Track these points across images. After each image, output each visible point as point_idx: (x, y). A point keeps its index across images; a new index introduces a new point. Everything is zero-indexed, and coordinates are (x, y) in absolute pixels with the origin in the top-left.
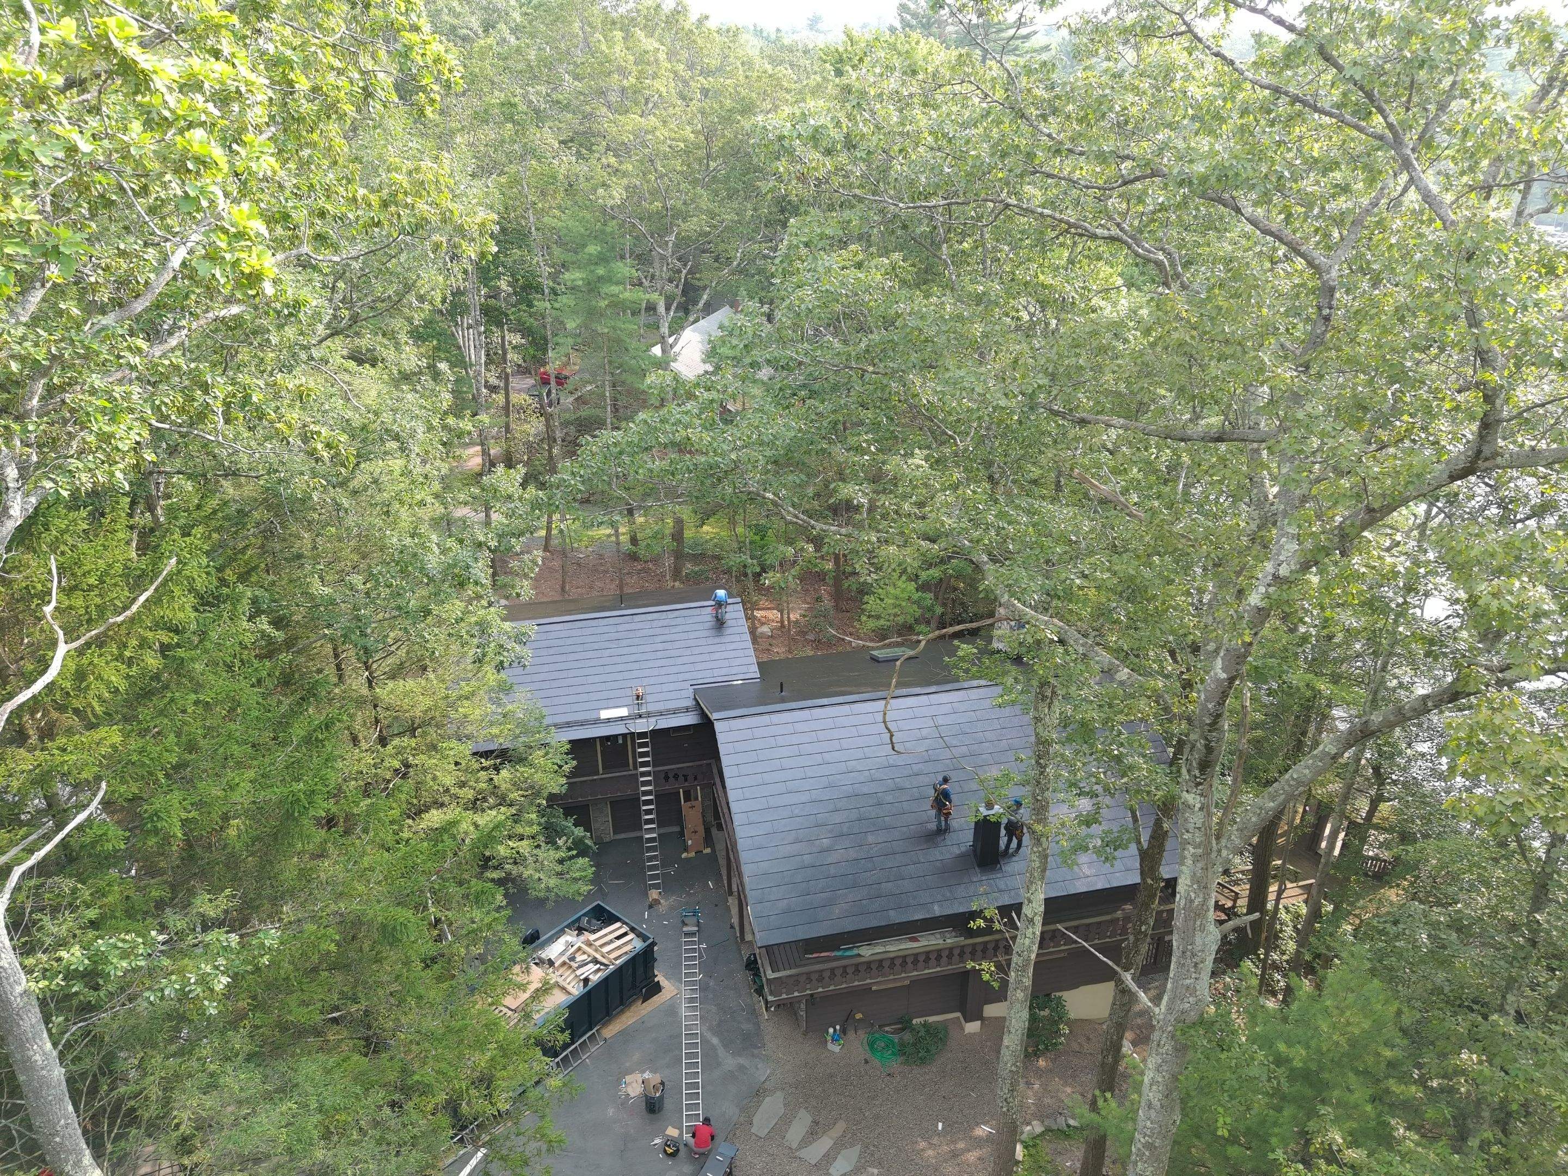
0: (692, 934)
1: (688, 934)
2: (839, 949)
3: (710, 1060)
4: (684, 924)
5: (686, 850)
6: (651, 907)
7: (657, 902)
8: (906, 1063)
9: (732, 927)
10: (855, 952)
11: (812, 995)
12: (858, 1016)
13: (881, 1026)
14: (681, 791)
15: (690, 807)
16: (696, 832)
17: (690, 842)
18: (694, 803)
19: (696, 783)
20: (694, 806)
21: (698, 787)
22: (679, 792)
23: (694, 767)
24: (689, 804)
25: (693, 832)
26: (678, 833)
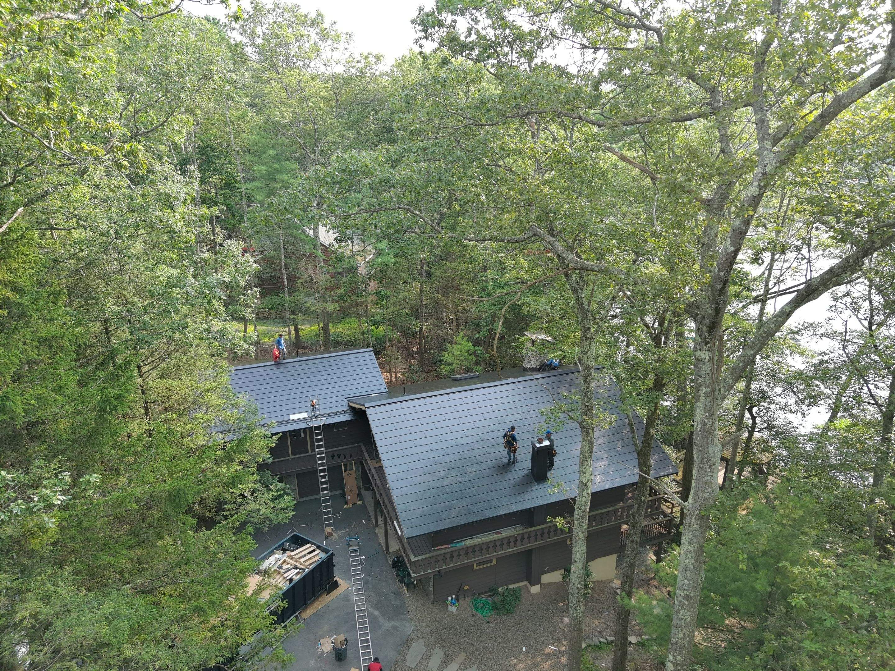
0: (356, 551)
1: (352, 552)
2: (453, 543)
3: (375, 624)
4: (349, 545)
5: (346, 503)
6: (327, 538)
7: (330, 535)
8: (497, 614)
9: (380, 545)
10: (463, 543)
11: (439, 571)
12: (466, 588)
13: (479, 594)
14: (342, 464)
15: (348, 475)
16: (352, 491)
17: (349, 498)
18: (350, 472)
19: (351, 459)
20: (351, 474)
21: (353, 462)
22: (341, 466)
23: (350, 449)
24: (347, 472)
25: (350, 491)
26: (340, 494)
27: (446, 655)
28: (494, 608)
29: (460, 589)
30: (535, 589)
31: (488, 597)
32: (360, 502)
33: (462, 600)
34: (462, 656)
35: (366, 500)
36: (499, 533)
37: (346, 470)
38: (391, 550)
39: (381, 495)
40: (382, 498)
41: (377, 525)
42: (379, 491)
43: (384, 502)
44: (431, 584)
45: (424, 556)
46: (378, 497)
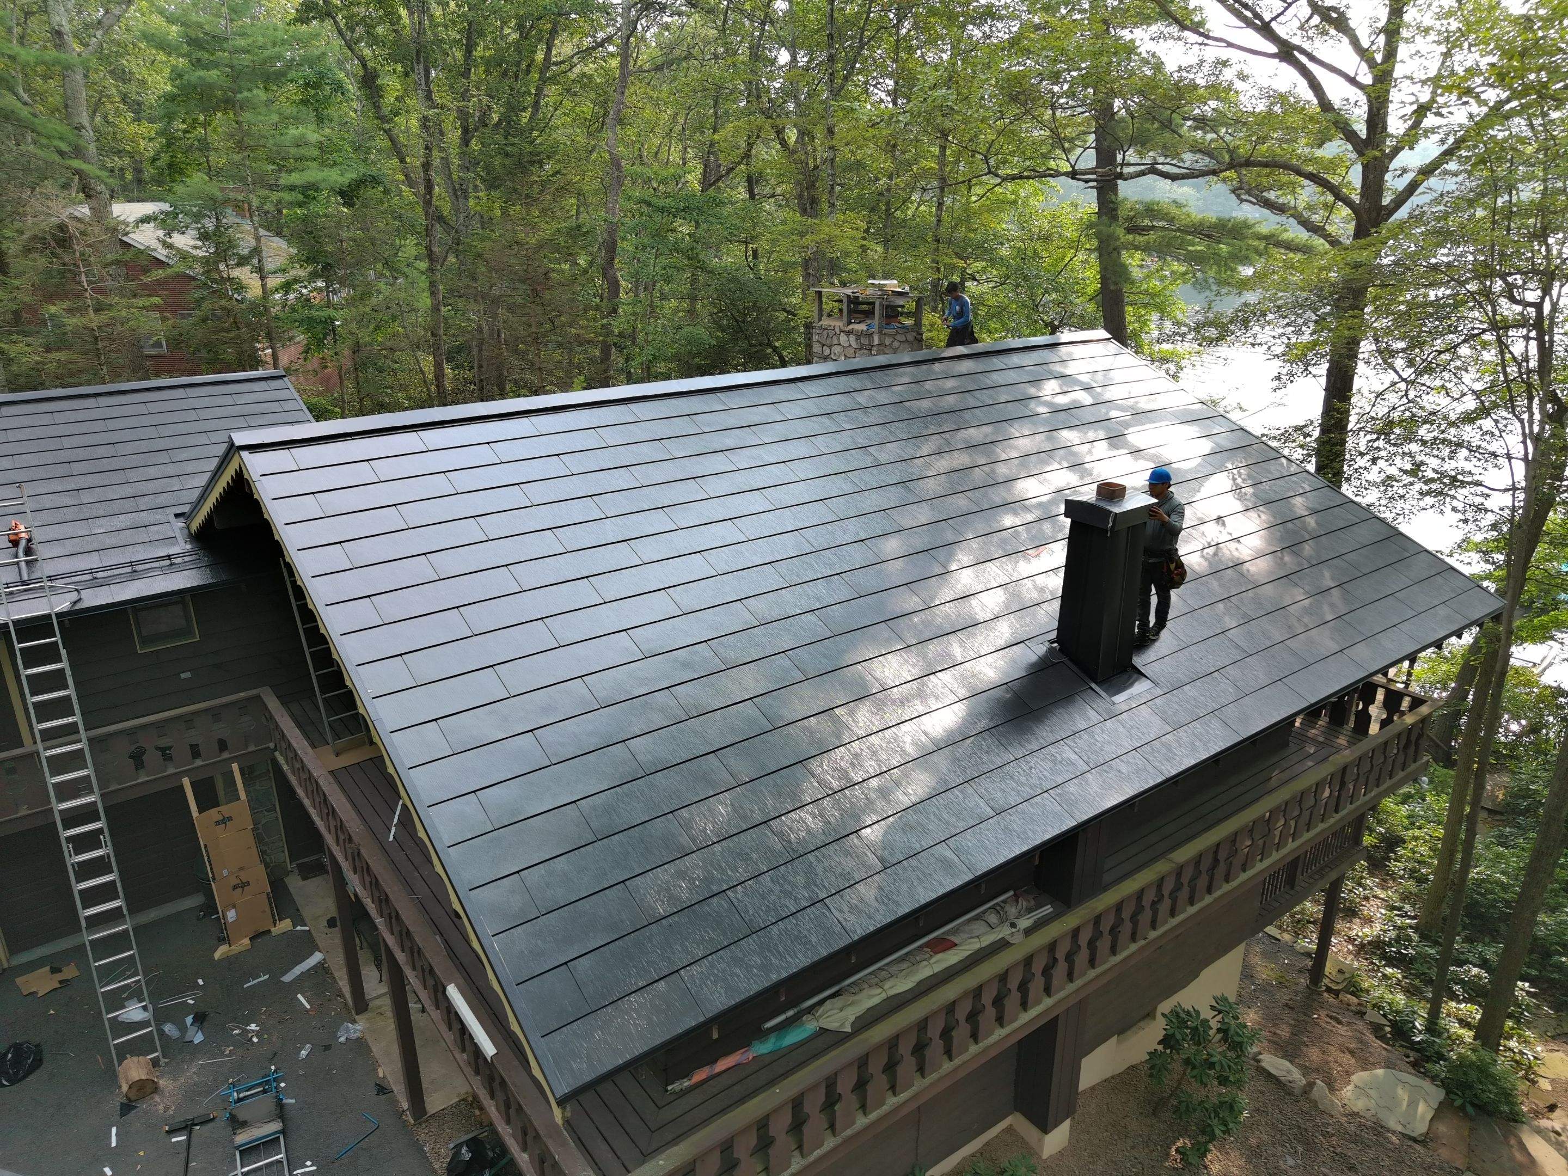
0: (269, 1144)
1: (249, 1152)
2: (762, 1035)
4: (237, 1124)
5: (223, 940)
6: (127, 1108)
7: (145, 1089)
9: (382, 1089)
10: (810, 1026)
14: (186, 782)
15: (218, 823)
16: (244, 885)
17: (231, 915)
18: (225, 809)
19: (226, 755)
20: (230, 819)
21: (235, 766)
22: (181, 788)
23: (215, 714)
24: (214, 813)
25: (235, 887)
26: (201, 908)
30: (1056, 1140)
32: (284, 926)
35: (307, 913)
36: (944, 945)
38: (435, 1102)
39: (363, 869)
40: (374, 884)
41: (361, 1004)
42: (356, 858)
43: (383, 901)
46: (355, 883)
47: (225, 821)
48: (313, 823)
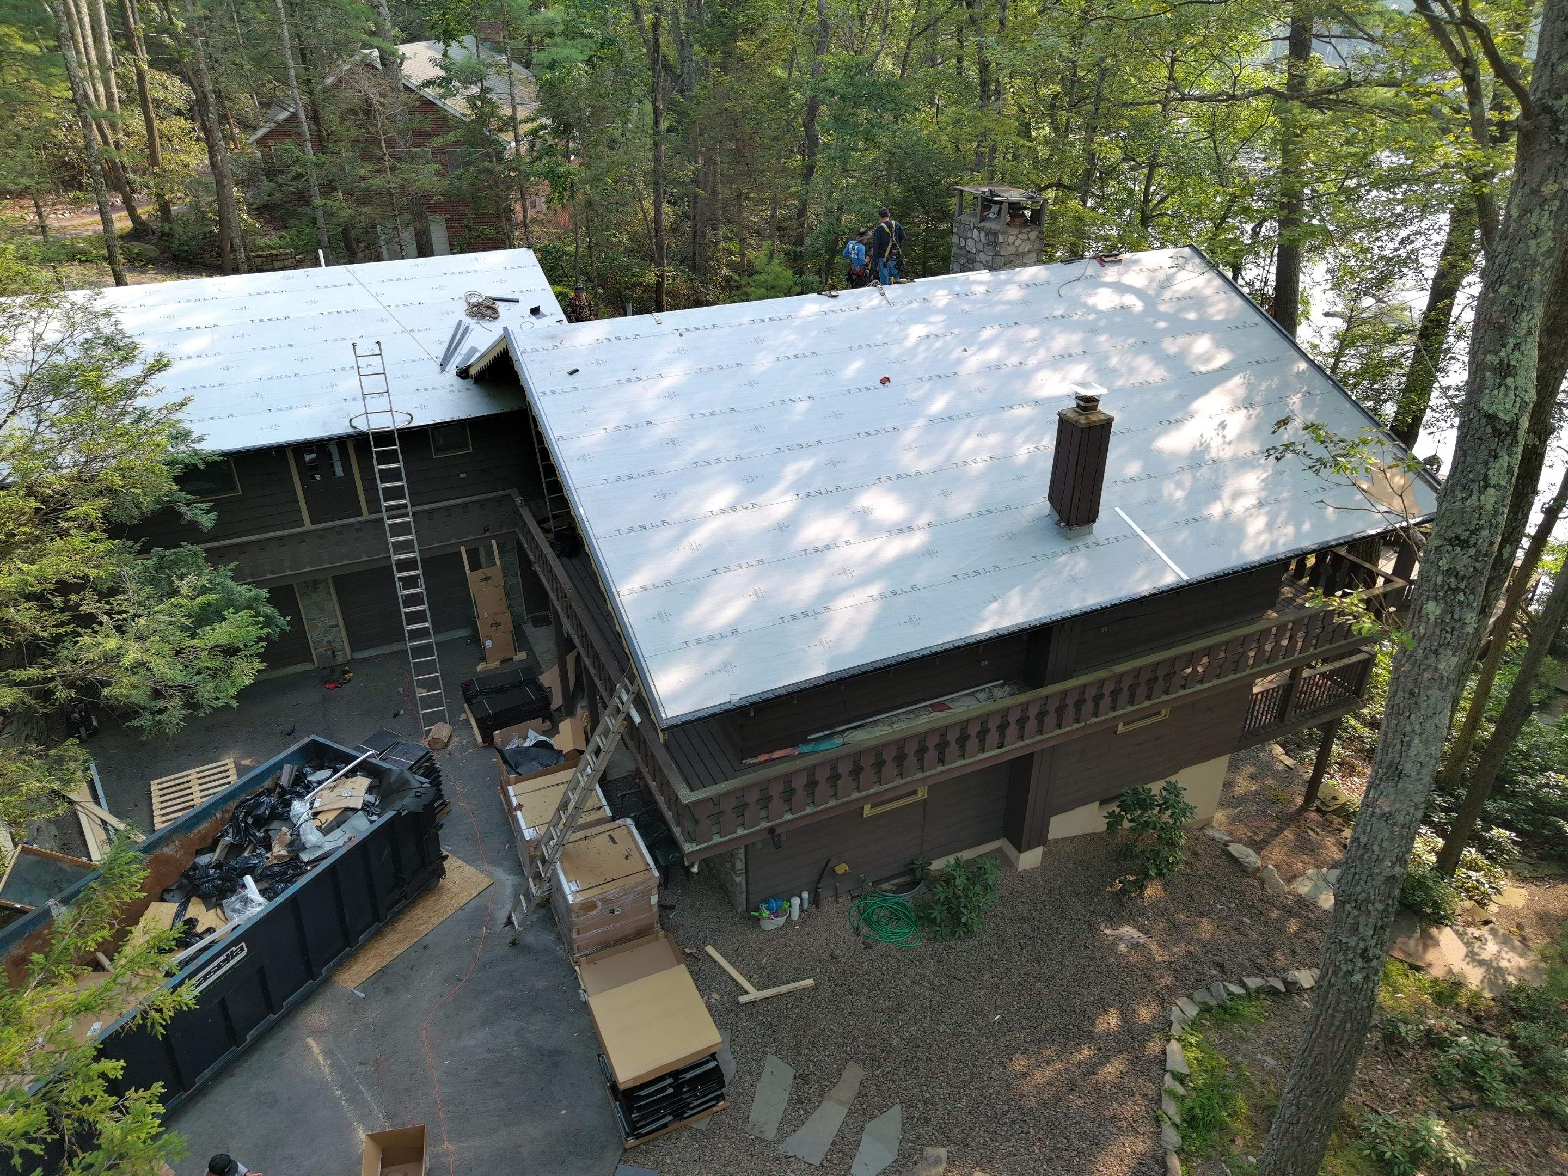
2: (806, 741)
5: (483, 659)
8: (937, 936)
10: (837, 741)
11: (771, 830)
12: (841, 869)
13: (875, 883)
14: (463, 549)
15: (482, 580)
16: (498, 625)
17: (488, 643)
18: (488, 571)
19: (488, 534)
20: (490, 578)
21: (494, 542)
22: (460, 553)
23: (482, 504)
24: (479, 574)
25: (492, 626)
26: (468, 638)
27: (803, 1078)
28: (924, 919)
29: (825, 871)
30: (1030, 859)
31: (901, 889)
32: (522, 655)
33: (829, 906)
34: (853, 1074)
35: (537, 649)
36: (942, 707)
37: (475, 566)
39: (572, 615)
40: (579, 626)
42: (568, 608)
43: (584, 636)
44: (740, 865)
45: (723, 787)
46: (567, 626)
47: (487, 579)
48: (542, 585)
